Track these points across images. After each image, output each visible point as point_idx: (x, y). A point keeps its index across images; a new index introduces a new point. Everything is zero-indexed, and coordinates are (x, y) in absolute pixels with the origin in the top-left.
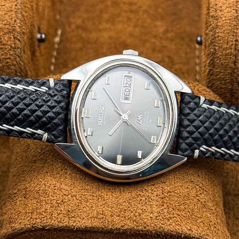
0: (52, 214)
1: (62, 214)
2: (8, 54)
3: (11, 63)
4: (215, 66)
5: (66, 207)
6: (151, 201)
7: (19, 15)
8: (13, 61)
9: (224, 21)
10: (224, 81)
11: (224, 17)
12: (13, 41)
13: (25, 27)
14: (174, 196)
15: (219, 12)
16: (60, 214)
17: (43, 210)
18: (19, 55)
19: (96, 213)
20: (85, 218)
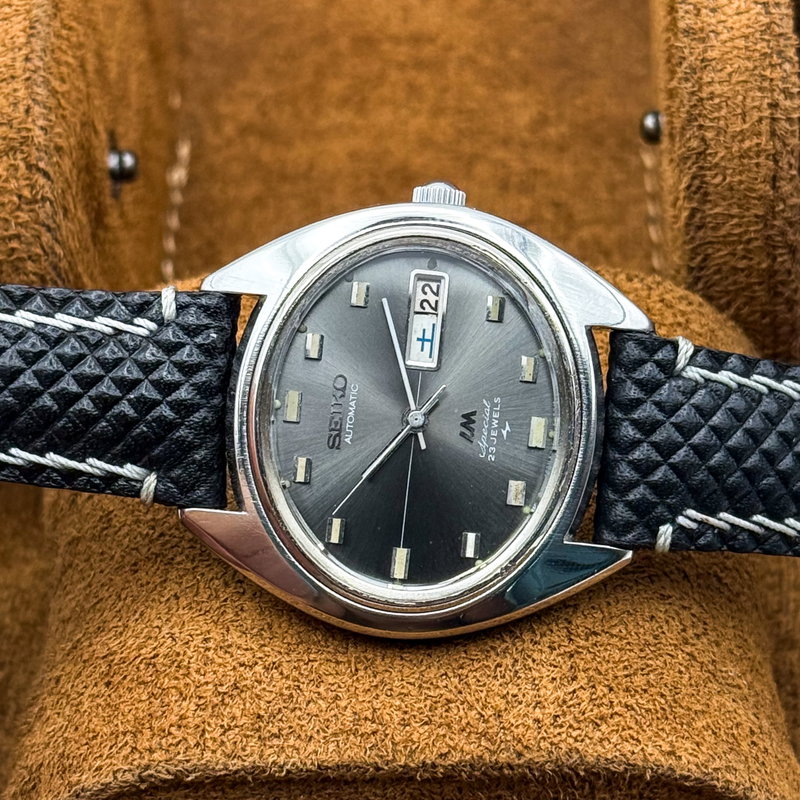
0: (204, 731)
1: (237, 730)
2: (13, 224)
3: (23, 252)
4: (709, 198)
5: (248, 705)
6: (531, 665)
7: (39, 90)
8: (30, 244)
9: (729, 44)
10: (742, 246)
11: (725, 31)
12: (25, 176)
13: (64, 130)
14: (609, 648)
15: (707, 15)
16: (230, 729)
17: (174, 718)
18: (49, 222)
19: (351, 719)
20: (315, 736)
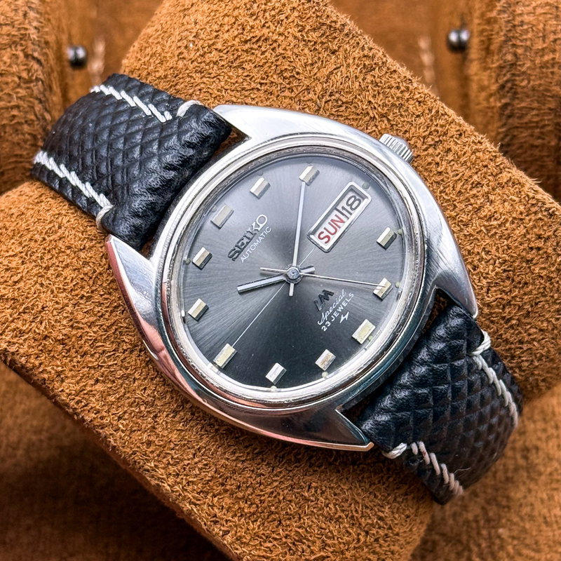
2: (15, 96)
4: (518, 96)
8: (26, 112)
10: (538, 130)
12: (24, 63)
13: (50, 29)
18: (41, 96)
